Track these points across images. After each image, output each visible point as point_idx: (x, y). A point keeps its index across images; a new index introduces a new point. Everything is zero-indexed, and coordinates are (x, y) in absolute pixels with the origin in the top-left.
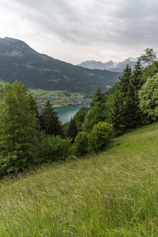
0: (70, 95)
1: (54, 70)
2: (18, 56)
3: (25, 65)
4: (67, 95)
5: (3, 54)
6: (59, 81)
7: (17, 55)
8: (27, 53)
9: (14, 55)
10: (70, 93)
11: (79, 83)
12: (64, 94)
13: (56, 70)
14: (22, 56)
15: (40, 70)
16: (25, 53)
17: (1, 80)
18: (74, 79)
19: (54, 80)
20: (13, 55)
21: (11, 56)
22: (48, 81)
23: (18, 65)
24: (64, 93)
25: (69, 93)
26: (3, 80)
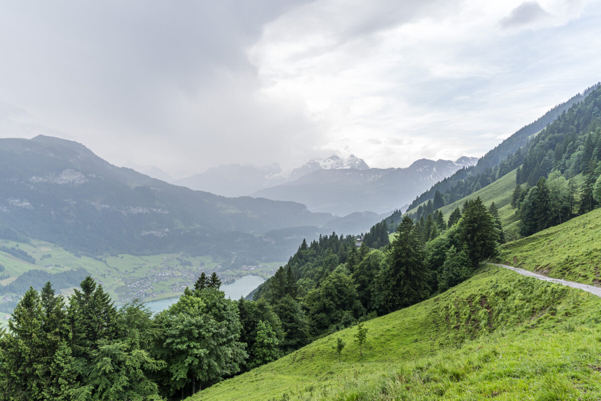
0: (190, 264)
1: (155, 210)
2: (73, 182)
3: (92, 203)
4: (184, 264)
5: (41, 179)
6: (167, 233)
7: (71, 181)
8: (94, 176)
9: (65, 180)
10: (190, 259)
11: (207, 235)
12: (178, 262)
13: (160, 210)
14: (82, 182)
15: (123, 212)
16: (90, 175)
17: (47, 243)
18: (198, 226)
19: (155, 232)
20: (62, 180)
21: (59, 183)
22: (142, 234)
23: (75, 202)
24: (178, 259)
25: (188, 260)
26: (50, 242)
